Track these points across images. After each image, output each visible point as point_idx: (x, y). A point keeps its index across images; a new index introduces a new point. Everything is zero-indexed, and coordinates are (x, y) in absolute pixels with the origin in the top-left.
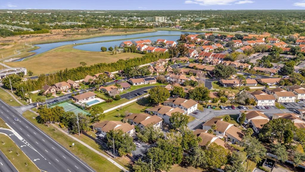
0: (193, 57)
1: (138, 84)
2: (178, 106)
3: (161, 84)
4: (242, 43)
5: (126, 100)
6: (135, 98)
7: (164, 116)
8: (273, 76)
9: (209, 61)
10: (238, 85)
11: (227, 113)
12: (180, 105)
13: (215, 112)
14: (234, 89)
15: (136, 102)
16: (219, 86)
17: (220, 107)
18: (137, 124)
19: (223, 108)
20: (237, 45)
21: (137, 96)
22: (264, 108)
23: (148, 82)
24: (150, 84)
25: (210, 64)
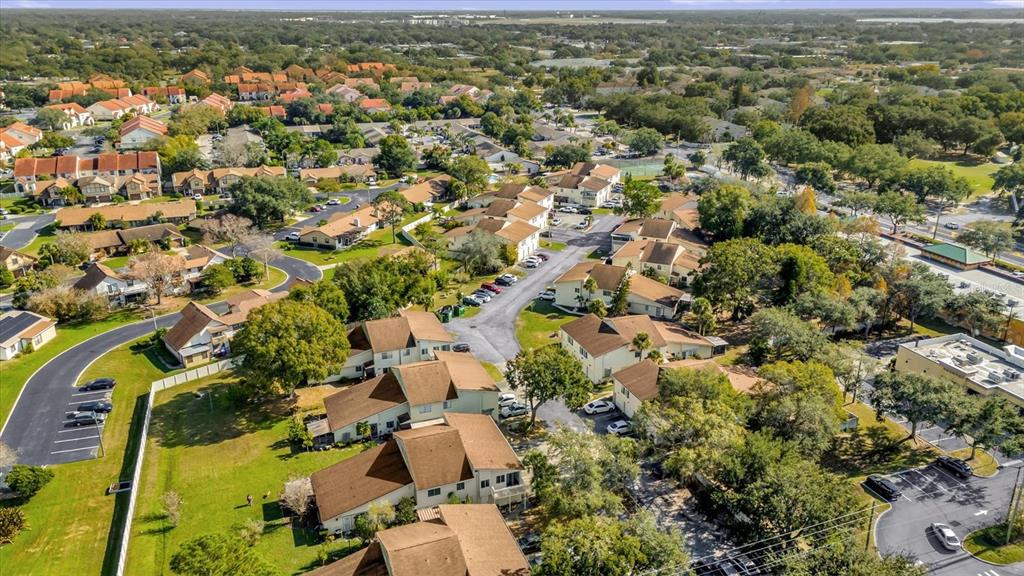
3: (88, 327)
4: (87, 114)
5: (82, 468)
6: (108, 434)
7: (453, 403)
8: (378, 185)
9: (112, 185)
10: (369, 231)
11: (511, 310)
12: (412, 342)
13: (487, 322)
14: (373, 246)
15: (164, 445)
16: (316, 252)
17: (467, 302)
18: (445, 490)
19: (480, 301)
20: (74, 124)
21: (101, 421)
22: (540, 260)
23: (17, 346)
24: (36, 347)
25: (127, 198)
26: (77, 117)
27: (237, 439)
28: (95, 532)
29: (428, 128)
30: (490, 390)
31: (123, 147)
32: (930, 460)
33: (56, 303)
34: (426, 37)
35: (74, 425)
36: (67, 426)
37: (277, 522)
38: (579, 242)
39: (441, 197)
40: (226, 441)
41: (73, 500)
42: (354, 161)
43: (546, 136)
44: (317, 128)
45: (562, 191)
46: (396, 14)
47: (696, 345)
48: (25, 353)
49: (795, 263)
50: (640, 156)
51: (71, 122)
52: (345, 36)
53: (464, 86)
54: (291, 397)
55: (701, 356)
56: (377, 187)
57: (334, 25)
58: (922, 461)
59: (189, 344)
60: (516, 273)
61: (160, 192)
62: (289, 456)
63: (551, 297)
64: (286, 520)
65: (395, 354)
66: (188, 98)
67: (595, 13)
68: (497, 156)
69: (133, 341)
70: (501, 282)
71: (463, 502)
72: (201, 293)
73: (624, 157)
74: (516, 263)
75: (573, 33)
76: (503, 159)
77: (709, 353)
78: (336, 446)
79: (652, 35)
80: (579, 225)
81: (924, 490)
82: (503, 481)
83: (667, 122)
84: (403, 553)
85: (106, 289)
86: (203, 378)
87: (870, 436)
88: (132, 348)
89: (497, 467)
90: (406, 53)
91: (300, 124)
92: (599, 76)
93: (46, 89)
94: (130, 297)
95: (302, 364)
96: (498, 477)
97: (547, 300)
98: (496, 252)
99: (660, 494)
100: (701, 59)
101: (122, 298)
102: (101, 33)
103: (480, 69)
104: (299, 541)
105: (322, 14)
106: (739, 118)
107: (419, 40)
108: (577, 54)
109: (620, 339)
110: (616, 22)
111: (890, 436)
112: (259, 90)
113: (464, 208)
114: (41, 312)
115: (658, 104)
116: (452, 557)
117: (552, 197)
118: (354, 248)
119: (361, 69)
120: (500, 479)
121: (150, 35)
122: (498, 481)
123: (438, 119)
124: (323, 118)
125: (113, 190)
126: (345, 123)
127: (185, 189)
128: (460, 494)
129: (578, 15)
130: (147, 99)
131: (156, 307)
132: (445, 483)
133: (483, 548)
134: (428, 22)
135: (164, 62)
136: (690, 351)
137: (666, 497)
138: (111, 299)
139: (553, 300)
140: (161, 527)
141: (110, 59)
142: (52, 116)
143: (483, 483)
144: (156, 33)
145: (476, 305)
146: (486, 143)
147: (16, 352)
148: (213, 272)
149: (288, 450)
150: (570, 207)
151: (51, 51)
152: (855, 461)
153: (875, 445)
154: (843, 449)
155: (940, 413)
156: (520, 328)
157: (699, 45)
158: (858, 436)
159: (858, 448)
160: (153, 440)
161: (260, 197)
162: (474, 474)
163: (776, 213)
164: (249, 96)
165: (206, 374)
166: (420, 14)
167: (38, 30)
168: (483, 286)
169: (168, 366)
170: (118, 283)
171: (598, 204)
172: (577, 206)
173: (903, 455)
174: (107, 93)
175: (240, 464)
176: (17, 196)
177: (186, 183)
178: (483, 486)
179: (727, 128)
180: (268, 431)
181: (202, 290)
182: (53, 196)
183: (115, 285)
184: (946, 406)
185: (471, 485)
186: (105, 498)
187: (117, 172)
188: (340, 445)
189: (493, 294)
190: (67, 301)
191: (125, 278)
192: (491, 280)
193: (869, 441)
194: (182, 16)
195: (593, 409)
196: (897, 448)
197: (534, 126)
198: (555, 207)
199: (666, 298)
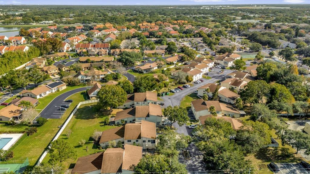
0: (67, 51)
1: (43, 95)
2: (143, 102)
3: (74, 87)
4: (100, 33)
5: (55, 120)
6: (65, 113)
7: (148, 118)
8: (165, 56)
9: (96, 52)
10: (154, 69)
11: (184, 95)
12: (145, 100)
13: (174, 98)
14: (154, 73)
15: (76, 118)
16: (138, 73)
17: (171, 91)
18: (133, 141)
19: (175, 92)
20: (97, 35)
21: (65, 110)
22: (200, 82)
23: (56, 89)
24: (60, 90)
25: (99, 55)
26: (98, 34)
27: (93, 119)
28: (51, 136)
29: (188, 40)
30: (159, 116)
31: (105, 42)
32: (298, 162)
33: (68, 80)
34: (203, 13)
35: (59, 110)
36: (58, 110)
37: (91, 142)
38: (216, 77)
39: (180, 61)
40: (90, 120)
41: (50, 128)
42: (161, 49)
43: (223, 44)
44: (155, 39)
45: (218, 61)
46: (197, 6)
47: (234, 113)
48: (57, 91)
49: (275, 90)
50: (252, 52)
51: (96, 35)
52: (178, 12)
53: (204, 28)
54: (111, 111)
55: (235, 116)
56: (164, 57)
57: (178, 9)
58: (296, 162)
59: (92, 94)
60: (190, 85)
61: (107, 54)
62: (103, 126)
63: (197, 93)
64: (93, 142)
65: (140, 103)
66: (127, 29)
67: (264, 5)
68: (204, 49)
69: (81, 92)
70: (184, 87)
71: (137, 146)
72: (104, 81)
73: (247, 52)
74: (192, 82)
75: (252, 12)
76: (206, 50)
77: (239, 116)
78: (115, 125)
79: (281, 12)
80: (219, 72)
81: (290, 171)
82: (150, 142)
83: (266, 41)
84: (108, 154)
85: (81, 78)
86: (93, 103)
87: (281, 150)
88: (81, 93)
89: (148, 137)
90: (194, 18)
91: (151, 38)
92: (251, 26)
93: (93, 26)
94: (86, 80)
95: (110, 102)
96: (148, 140)
97: (195, 93)
98: (184, 77)
99: (198, 155)
100: (294, 21)
101: (85, 81)
102: (115, 12)
103: (215, 23)
104: (94, 147)
105: (175, 6)
106: (294, 41)
107: (200, 13)
108: (250, 18)
109: (206, 107)
110: (270, 8)
111: (289, 152)
112: (146, 28)
113: (185, 64)
114: (64, 82)
115: (265, 35)
116: (120, 158)
117: (213, 63)
118: (148, 73)
119: (177, 22)
120: (149, 141)
121: (126, 12)
122: (148, 142)
123: (192, 37)
124: (158, 36)
125: (96, 53)
126: (163, 38)
127: (113, 54)
128: (137, 143)
129: (258, 5)
130: (116, 29)
131: (92, 84)
132: (132, 139)
133: (131, 158)
134: (206, 8)
135: (126, 20)
136: (232, 114)
137: (200, 156)
138: (82, 80)
139: (197, 94)
140: (66, 138)
141: (113, 19)
142: (91, 33)
143: (143, 141)
144: (128, 12)
145: (173, 92)
146: (202, 45)
147: (56, 91)
148: (107, 76)
149: (103, 124)
150: (219, 66)
151: (100, 16)
152: (272, 157)
153: (282, 154)
154: (269, 153)
155: (303, 146)
156: (183, 101)
157: (297, 16)
158: (277, 150)
159: (275, 153)
160: (74, 116)
161: (127, 57)
162: (141, 138)
163: (282, 73)
164: (143, 29)
165: (94, 102)
166: (205, 6)
167: (100, 11)
168: (178, 87)
169: (87, 99)
170: (84, 76)
171: (229, 66)
172: (222, 66)
173: (290, 158)
174: (107, 28)
175: (90, 126)
176: (75, 53)
177: (114, 52)
178: (143, 142)
179: (288, 44)
180: (101, 119)
181: (104, 80)
182: (82, 53)
183: (83, 77)
184: (306, 144)
185: (140, 141)
186: (57, 128)
187: (99, 48)
188: (116, 125)
189: (180, 90)
190: (70, 79)
191: (86, 75)
192: (181, 86)
193: (280, 152)
194: (138, 7)
195: (191, 127)
196: (289, 156)
197: (221, 40)
198: (215, 66)
199: (232, 97)
